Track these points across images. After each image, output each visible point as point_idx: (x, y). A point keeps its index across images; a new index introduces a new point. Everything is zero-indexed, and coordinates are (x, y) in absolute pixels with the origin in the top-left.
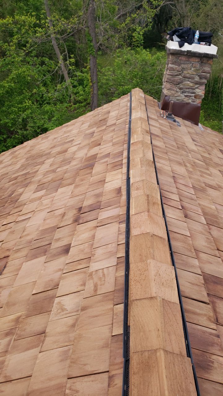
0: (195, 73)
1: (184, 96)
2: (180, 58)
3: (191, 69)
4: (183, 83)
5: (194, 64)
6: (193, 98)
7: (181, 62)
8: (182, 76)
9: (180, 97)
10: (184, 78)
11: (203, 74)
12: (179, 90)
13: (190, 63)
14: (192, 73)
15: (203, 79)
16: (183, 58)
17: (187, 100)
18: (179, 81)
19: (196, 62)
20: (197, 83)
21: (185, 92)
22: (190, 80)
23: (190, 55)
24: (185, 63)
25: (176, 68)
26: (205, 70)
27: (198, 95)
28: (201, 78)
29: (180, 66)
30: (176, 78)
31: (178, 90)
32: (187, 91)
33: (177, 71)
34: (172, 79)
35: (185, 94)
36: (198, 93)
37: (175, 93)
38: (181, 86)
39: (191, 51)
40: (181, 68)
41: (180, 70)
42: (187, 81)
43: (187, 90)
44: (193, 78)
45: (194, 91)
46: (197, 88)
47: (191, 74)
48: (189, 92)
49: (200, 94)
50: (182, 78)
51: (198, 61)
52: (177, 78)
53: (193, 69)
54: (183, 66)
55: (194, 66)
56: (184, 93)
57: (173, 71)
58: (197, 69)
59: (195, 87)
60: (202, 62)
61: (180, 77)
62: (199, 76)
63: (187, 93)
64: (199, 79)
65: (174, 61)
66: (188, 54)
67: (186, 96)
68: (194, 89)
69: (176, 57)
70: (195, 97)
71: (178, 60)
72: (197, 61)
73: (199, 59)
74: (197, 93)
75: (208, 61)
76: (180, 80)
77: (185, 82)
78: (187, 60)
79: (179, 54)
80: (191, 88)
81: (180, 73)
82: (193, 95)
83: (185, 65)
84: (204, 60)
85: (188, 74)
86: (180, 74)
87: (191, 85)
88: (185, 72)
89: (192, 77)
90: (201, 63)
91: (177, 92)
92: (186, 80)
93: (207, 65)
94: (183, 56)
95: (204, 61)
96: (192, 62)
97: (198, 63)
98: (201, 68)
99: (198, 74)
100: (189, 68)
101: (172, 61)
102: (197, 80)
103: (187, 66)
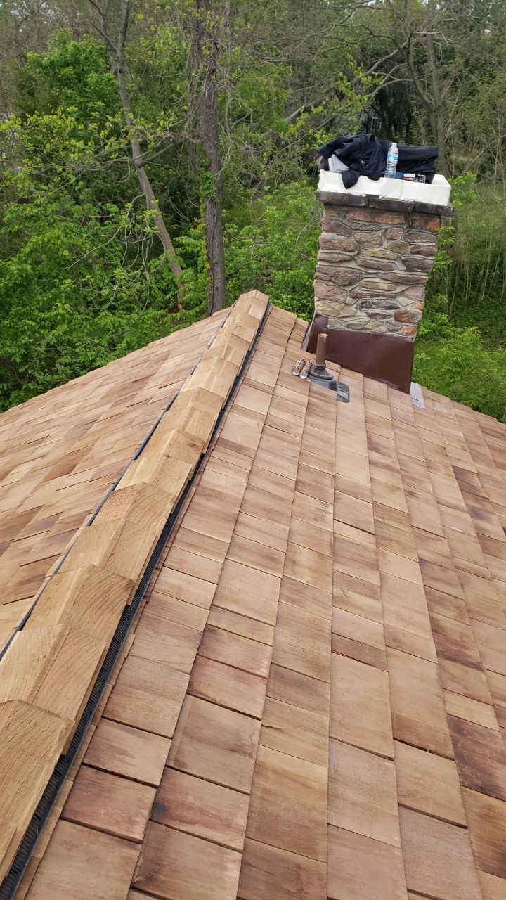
0: (392, 255)
1: (365, 314)
2: (350, 215)
3: (381, 244)
4: (362, 282)
5: (389, 231)
6: (392, 320)
7: (354, 224)
8: (359, 261)
9: (354, 318)
10: (364, 267)
11: (417, 256)
12: (352, 299)
13: (376, 229)
14: (385, 256)
15: (415, 271)
16: (359, 216)
17: (374, 327)
18: (351, 275)
19: (393, 225)
20: (399, 281)
21: (369, 306)
22: (381, 273)
23: (374, 208)
24: (364, 228)
25: (341, 242)
26: (419, 246)
27: (405, 312)
28: (409, 268)
29: (350, 236)
30: (341, 269)
31: (349, 300)
32: (375, 304)
33: (344, 250)
34: (332, 270)
35: (370, 311)
36: (405, 309)
37: (342, 309)
38: (356, 290)
39: (378, 196)
40: (353, 242)
41: (352, 247)
42: (374, 276)
43: (375, 300)
44: (389, 269)
45: (393, 302)
46: (401, 294)
47: (382, 258)
48: (378, 305)
49: (410, 309)
50: (357, 267)
51: (398, 224)
52: (343, 269)
53: (386, 244)
54: (358, 235)
55: (389, 237)
56: (366, 307)
57: (332, 249)
58: (399, 242)
59: (393, 292)
60: (410, 227)
61: (353, 265)
62: (404, 261)
63: (374, 306)
64: (405, 271)
65: (333, 222)
66: (371, 206)
67: (371, 316)
68: (394, 298)
69: (338, 214)
70: (396, 319)
71: (345, 221)
72: (396, 221)
73: (403, 219)
74: (402, 309)
75: (426, 223)
76: (352, 273)
77: (368, 280)
78: (369, 219)
79: (346, 205)
80: (383, 295)
81: (352, 254)
82: (392, 312)
83: (364, 234)
84: (415, 220)
85: (373, 257)
86: (352, 259)
87: (385, 287)
88: (366, 252)
89: (384, 266)
90: (407, 227)
91: (347, 305)
92: (369, 273)
93: (424, 234)
94: (357, 209)
95: (416, 224)
96: (382, 225)
97: (399, 229)
98: (408, 240)
99: (402, 258)
100: (376, 241)
101: (329, 223)
102: (400, 272)
103: (369, 237)
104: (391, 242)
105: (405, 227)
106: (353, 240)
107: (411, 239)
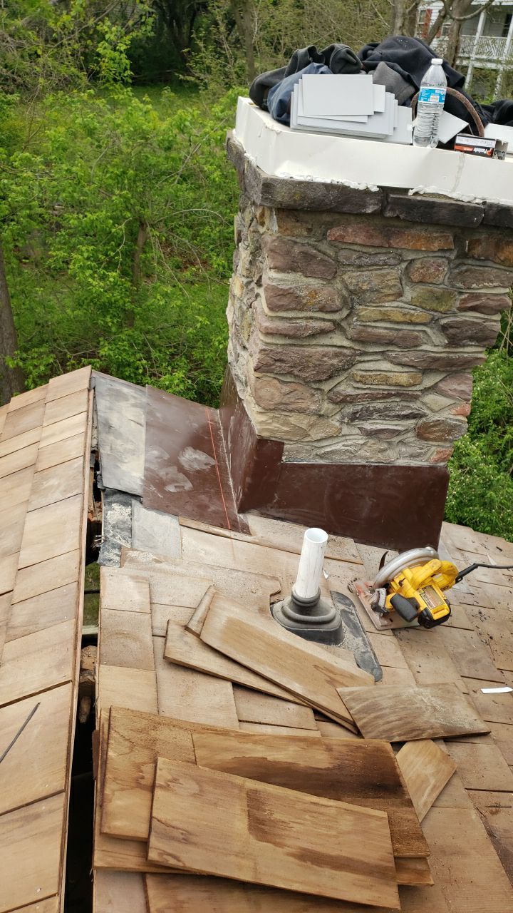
0: (419, 315)
1: (358, 431)
2: (336, 232)
3: (400, 295)
4: (353, 370)
5: (418, 265)
6: (410, 437)
7: (343, 253)
8: (351, 332)
9: (336, 440)
10: (362, 342)
11: (471, 316)
12: (331, 406)
13: (392, 261)
14: (407, 318)
15: (464, 346)
16: (354, 234)
17: (374, 453)
18: (335, 361)
19: (427, 252)
20: (430, 366)
21: (366, 415)
22: (394, 351)
23: (398, 217)
24: (366, 260)
25: (314, 293)
26: (478, 296)
27: (438, 423)
28: (454, 342)
29: (334, 278)
30: (313, 350)
31: (327, 407)
32: (378, 411)
33: (321, 310)
34: (294, 353)
35: (368, 425)
36: (437, 417)
37: (312, 426)
38: (341, 388)
39: (406, 190)
40: (339, 292)
41: (338, 303)
42: (379, 357)
43: (379, 405)
44: (410, 343)
45: (416, 406)
46: (432, 389)
47: (398, 323)
48: (384, 414)
49: (447, 416)
50: (346, 343)
51: (442, 250)
52: (315, 350)
53: (409, 294)
54: (352, 277)
55: (416, 277)
56: (362, 418)
57: (295, 309)
58: (438, 290)
59: (418, 388)
60: (463, 255)
61: (338, 339)
62: (444, 328)
63: (375, 416)
64: (446, 346)
65: (297, 250)
66: (388, 214)
67: (370, 434)
68: (417, 398)
69: (309, 230)
70: (419, 436)
71: (324, 246)
72: (436, 246)
73: (451, 239)
74: (431, 417)
75: (498, 247)
76: (336, 355)
77: (366, 366)
78: (377, 242)
79: (330, 211)
80: (398, 395)
81: (336, 317)
82: (410, 423)
83: (365, 274)
84: (478, 241)
85: (382, 320)
86: (337, 326)
87: (404, 378)
88: (365, 311)
89: (404, 338)
90: (457, 257)
91: (321, 416)
92: (366, 353)
93: (492, 271)
94: (352, 218)
95: (478, 250)
96: (404, 253)
97: (440, 261)
98: (459, 285)
99: (443, 322)
100: (390, 287)
101: (288, 253)
102: (435, 349)
103: (376, 282)
104: (420, 289)
105: (452, 257)
106: (339, 285)
107: (463, 282)
